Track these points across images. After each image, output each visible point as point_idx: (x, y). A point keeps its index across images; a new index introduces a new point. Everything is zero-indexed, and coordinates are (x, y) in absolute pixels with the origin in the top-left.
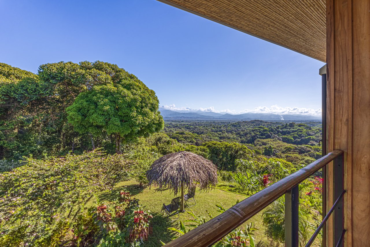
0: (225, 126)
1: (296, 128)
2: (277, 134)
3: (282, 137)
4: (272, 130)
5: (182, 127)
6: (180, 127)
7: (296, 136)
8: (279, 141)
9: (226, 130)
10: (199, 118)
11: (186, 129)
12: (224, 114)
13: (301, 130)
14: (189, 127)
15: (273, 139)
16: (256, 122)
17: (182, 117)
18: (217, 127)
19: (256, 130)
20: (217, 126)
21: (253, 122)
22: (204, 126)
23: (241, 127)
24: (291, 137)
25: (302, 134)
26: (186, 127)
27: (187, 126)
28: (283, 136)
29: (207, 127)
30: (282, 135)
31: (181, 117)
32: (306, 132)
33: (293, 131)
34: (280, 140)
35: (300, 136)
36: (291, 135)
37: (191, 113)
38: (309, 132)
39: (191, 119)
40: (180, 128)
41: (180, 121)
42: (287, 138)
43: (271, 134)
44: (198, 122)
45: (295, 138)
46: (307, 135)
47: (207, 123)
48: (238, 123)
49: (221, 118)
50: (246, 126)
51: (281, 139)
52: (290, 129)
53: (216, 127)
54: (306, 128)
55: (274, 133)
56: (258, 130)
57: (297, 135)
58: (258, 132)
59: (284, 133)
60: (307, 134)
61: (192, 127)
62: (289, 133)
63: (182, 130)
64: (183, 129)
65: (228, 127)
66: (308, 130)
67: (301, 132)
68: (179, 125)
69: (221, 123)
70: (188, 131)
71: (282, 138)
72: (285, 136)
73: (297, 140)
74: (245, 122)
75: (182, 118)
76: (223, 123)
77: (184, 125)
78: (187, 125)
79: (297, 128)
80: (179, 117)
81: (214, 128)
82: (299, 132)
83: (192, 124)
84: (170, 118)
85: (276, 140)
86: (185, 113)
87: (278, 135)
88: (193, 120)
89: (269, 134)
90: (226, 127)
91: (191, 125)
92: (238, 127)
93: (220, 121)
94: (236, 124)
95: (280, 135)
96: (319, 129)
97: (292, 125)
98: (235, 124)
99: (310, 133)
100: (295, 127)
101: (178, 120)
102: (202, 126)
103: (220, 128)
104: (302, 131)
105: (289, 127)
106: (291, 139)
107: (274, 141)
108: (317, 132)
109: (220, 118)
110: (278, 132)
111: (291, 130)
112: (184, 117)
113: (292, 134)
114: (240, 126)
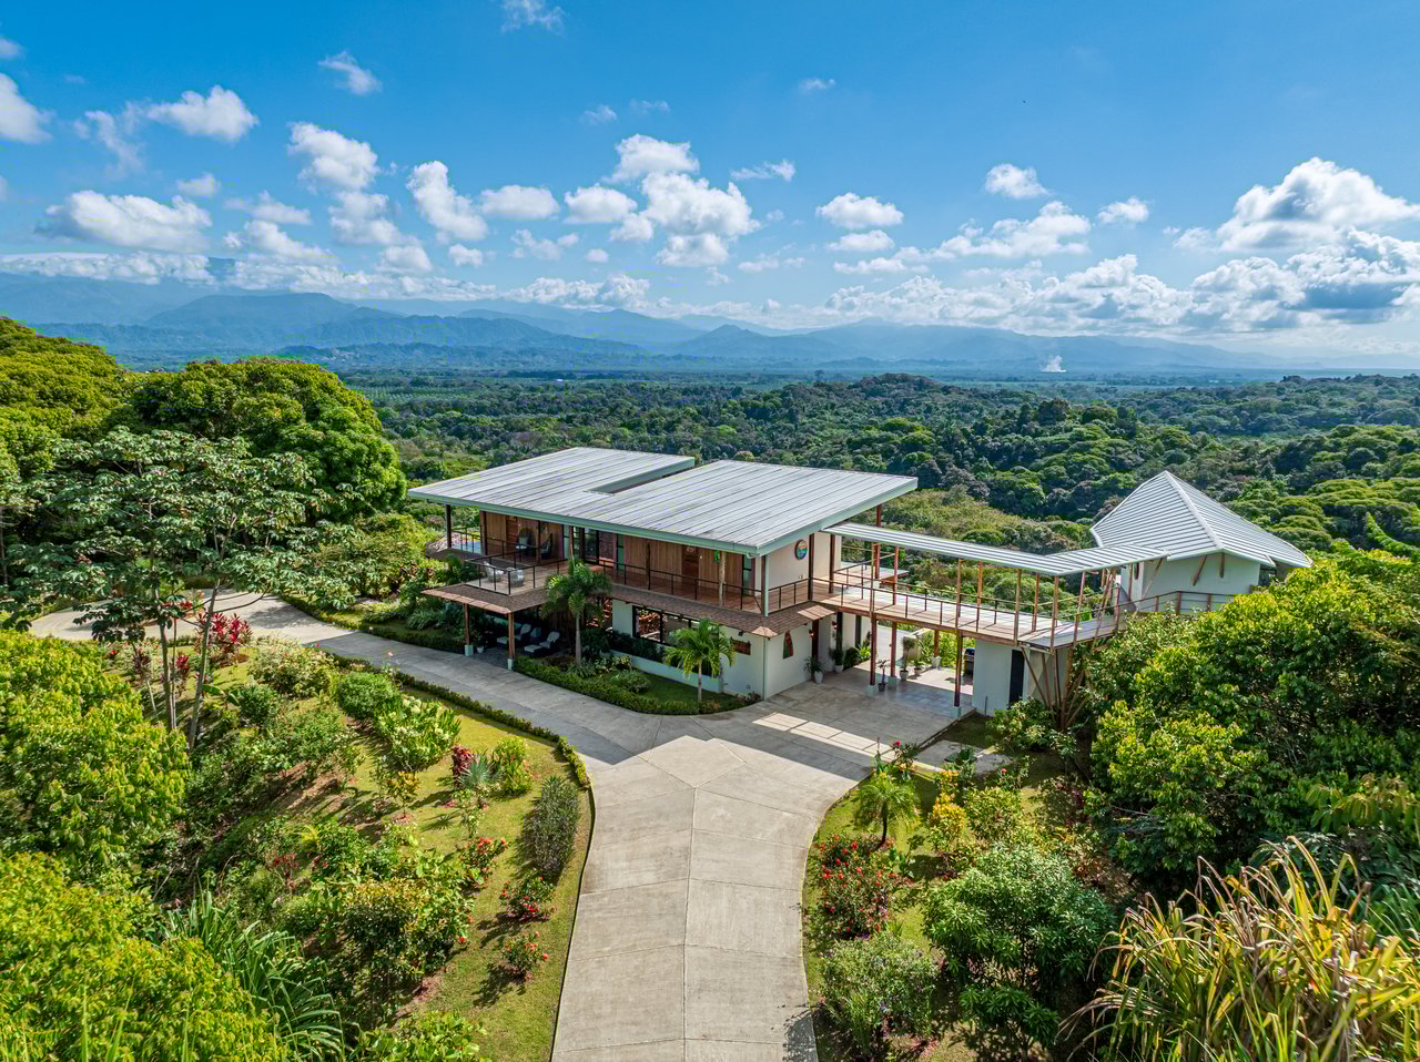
0: (706, 412)
1: (1067, 430)
2: (972, 462)
3: (989, 477)
4: (949, 444)
5: (419, 425)
6: (404, 425)
7: (1059, 474)
8: (969, 503)
9: (705, 439)
10: (540, 358)
11: (448, 438)
12: (711, 329)
13: (1089, 438)
14: (465, 426)
15: (943, 494)
16: (891, 390)
17: (418, 345)
18: (653, 425)
19: (869, 441)
20: (652, 416)
21: (872, 387)
22: (569, 420)
23: (802, 419)
24: (1034, 480)
25: (1085, 462)
26: (445, 423)
27: (457, 414)
28: (999, 475)
29: (585, 422)
30: (992, 471)
31: (409, 348)
32: (1109, 452)
33: (1051, 449)
34: (977, 496)
35: (1078, 472)
36: (1036, 470)
37: (481, 320)
38: (1121, 449)
39: (477, 366)
40: (408, 434)
41: (399, 377)
42: (1011, 486)
43: (942, 465)
44: (530, 381)
45: (1050, 482)
46: (1107, 466)
47: (593, 393)
48: (784, 395)
49: (688, 358)
50: (828, 415)
51: (986, 489)
52: (1038, 434)
53: (645, 420)
54: (1113, 428)
55: (957, 456)
56: (880, 440)
57: (1063, 469)
58: (875, 453)
59: (1005, 458)
60: (1108, 460)
61: (487, 420)
62: (1029, 456)
63: (421, 445)
64: (423, 434)
65: (721, 423)
66: (1116, 440)
67: (1084, 449)
68: (400, 409)
69: (685, 392)
70: (461, 454)
71: (989, 486)
72: (1008, 476)
73: (1058, 494)
74: (830, 389)
75: (419, 352)
76: (696, 392)
77: (436, 408)
78: (456, 406)
79: (1071, 429)
80: (393, 346)
81: (631, 427)
82: (1075, 451)
83: (486, 402)
84: (321, 352)
85: (958, 498)
86: (434, 319)
87: (975, 471)
88: (497, 367)
89: (931, 466)
90: (711, 424)
91: (480, 410)
92: (782, 423)
93: (680, 376)
94: (768, 404)
95: (983, 469)
96: (1167, 437)
97: (1050, 413)
98: (761, 403)
99: (1122, 456)
100: (1061, 424)
101: (383, 372)
102: (554, 418)
103: (670, 427)
104: (1089, 446)
105: (1036, 425)
106: (1031, 489)
107: (946, 502)
108: (1157, 448)
109: (678, 357)
110: (981, 450)
111: (1040, 439)
112: (427, 348)
113: (1041, 462)
114: (792, 417)
